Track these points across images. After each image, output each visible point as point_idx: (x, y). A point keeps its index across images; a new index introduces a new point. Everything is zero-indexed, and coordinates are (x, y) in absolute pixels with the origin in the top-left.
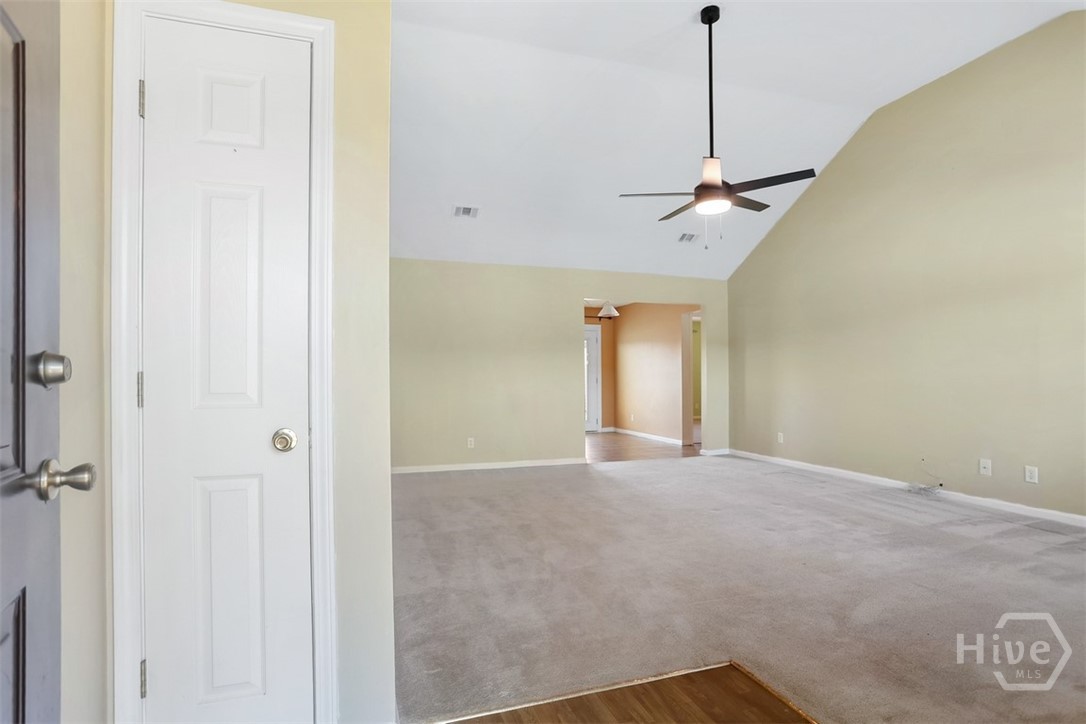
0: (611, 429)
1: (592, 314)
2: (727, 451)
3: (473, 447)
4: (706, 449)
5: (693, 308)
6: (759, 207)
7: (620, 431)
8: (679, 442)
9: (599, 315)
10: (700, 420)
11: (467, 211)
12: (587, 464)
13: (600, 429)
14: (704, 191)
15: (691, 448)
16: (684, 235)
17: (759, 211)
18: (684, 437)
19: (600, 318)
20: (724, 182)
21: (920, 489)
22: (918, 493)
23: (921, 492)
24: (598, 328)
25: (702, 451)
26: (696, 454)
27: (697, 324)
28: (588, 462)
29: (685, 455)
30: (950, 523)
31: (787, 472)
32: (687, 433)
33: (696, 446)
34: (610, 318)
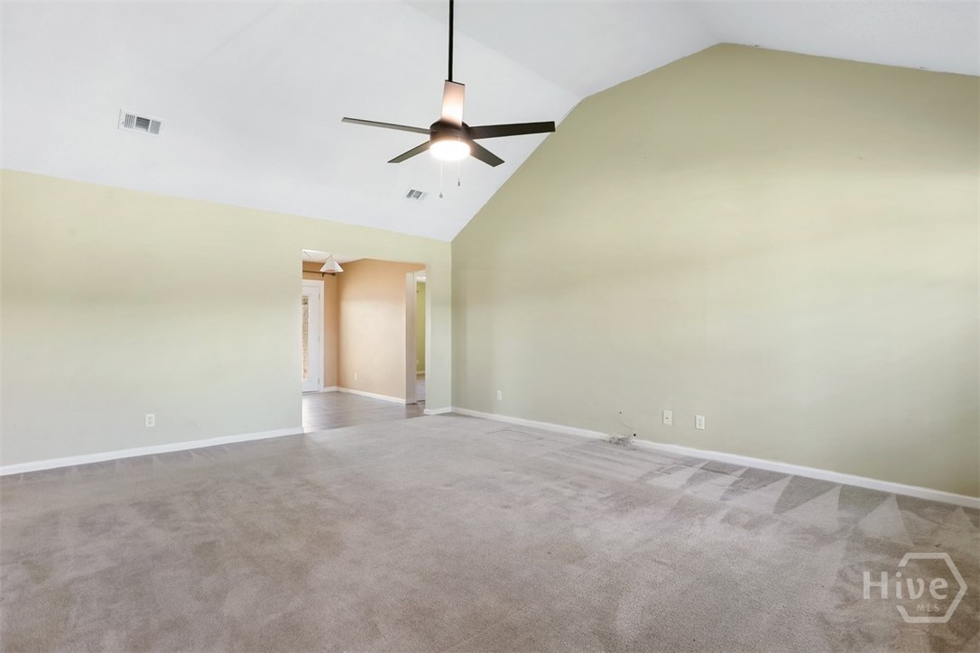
0: (334, 388)
1: (311, 269)
2: (449, 409)
3: (153, 425)
4: (429, 408)
5: (419, 267)
6: (494, 161)
7: (342, 390)
8: (403, 401)
9: (322, 270)
10: (424, 375)
11: (143, 122)
12: (303, 435)
13: (322, 389)
14: (442, 129)
15: (415, 407)
16: (412, 191)
17: (494, 166)
18: (408, 395)
19: (323, 273)
20: (463, 123)
21: (619, 439)
22: (617, 443)
23: (620, 442)
24: (321, 283)
25: (426, 411)
26: (420, 414)
27: (421, 285)
28: (306, 431)
29: (410, 416)
30: (651, 474)
31: (508, 429)
32: (410, 391)
33: (420, 405)
34: (334, 274)
